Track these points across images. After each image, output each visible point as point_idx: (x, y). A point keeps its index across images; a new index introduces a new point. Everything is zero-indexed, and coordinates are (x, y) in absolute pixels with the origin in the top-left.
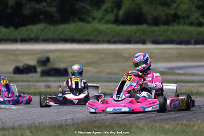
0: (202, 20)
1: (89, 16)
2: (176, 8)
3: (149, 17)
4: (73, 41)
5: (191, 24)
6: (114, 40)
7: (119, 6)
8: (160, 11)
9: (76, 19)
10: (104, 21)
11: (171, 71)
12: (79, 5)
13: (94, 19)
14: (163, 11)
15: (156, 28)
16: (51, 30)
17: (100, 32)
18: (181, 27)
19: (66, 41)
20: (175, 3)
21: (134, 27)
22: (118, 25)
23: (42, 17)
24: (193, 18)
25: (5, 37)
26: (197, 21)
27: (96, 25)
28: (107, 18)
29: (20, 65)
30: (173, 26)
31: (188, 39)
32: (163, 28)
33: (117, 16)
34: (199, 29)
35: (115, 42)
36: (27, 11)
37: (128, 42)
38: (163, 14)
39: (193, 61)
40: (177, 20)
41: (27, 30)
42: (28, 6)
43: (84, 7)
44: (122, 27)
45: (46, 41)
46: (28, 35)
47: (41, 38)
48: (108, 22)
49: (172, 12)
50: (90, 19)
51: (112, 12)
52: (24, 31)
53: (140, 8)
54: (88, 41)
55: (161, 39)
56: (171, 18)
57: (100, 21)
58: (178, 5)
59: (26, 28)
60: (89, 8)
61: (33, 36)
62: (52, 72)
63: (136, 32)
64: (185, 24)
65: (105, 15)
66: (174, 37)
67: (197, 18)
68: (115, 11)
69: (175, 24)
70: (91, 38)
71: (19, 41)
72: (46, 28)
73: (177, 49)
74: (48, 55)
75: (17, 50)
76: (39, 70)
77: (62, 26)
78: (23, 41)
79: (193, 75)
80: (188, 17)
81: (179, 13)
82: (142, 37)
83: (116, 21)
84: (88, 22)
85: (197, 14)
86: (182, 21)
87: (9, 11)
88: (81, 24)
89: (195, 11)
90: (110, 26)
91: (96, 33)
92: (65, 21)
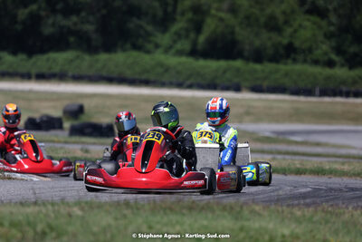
0: (334, 57)
1: (149, 42)
2: (291, 36)
3: (247, 47)
4: (122, 80)
5: (316, 62)
6: (188, 82)
7: (198, 28)
8: (266, 40)
9: (128, 46)
10: (173, 51)
11: (281, 137)
12: (133, 23)
13: (157, 46)
14: (270, 39)
15: (258, 67)
16: (86, 62)
17: (167, 69)
18: (298, 67)
19: (110, 80)
20: (291, 26)
21: (223, 64)
22: (197, 59)
23: (72, 39)
24: (318, 53)
25: (11, 70)
26: (326, 58)
27: (159, 56)
28: (179, 46)
29: (37, 116)
30: (286, 64)
31: (309, 86)
32: (269, 67)
33: (195, 43)
34: (328, 71)
35: (190, 87)
36: (47, 30)
37: (212, 86)
38: (269, 44)
39: (317, 123)
40: (293, 55)
41: (48, 60)
42: (50, 21)
43: (141, 27)
44: (202, 63)
45: (78, 78)
46: (50, 68)
47: (70, 74)
48: (180, 53)
49: (285, 41)
50: (150, 46)
51: (187, 37)
52: (42, 62)
53: (233, 33)
54: (146, 83)
55: (265, 84)
56: (282, 51)
57: (167, 50)
58: (295, 31)
59: (45, 57)
60: (150, 28)
61: (56, 69)
62: (88, 130)
63: (225, 72)
64: (305, 61)
65: (175, 42)
66: (287, 82)
67: (326, 54)
68: (192, 35)
69: (290, 61)
70: (152, 77)
71: (33, 76)
72: (78, 57)
73: (293, 102)
74: (80, 101)
75: (30, 92)
76: (67, 125)
77: (103, 57)
78: (41, 77)
79: (318, 144)
80: (310, 50)
81: (297, 44)
82: (236, 80)
83: (194, 53)
84: (148, 52)
85: (325, 47)
86: (300, 57)
87: (19, 27)
88: (135, 53)
89: (322, 42)
90: (184, 59)
91: (160, 70)
92: (109, 47)
